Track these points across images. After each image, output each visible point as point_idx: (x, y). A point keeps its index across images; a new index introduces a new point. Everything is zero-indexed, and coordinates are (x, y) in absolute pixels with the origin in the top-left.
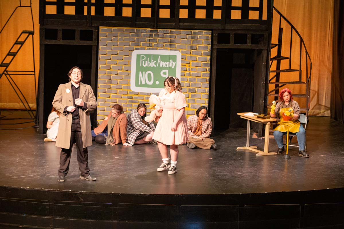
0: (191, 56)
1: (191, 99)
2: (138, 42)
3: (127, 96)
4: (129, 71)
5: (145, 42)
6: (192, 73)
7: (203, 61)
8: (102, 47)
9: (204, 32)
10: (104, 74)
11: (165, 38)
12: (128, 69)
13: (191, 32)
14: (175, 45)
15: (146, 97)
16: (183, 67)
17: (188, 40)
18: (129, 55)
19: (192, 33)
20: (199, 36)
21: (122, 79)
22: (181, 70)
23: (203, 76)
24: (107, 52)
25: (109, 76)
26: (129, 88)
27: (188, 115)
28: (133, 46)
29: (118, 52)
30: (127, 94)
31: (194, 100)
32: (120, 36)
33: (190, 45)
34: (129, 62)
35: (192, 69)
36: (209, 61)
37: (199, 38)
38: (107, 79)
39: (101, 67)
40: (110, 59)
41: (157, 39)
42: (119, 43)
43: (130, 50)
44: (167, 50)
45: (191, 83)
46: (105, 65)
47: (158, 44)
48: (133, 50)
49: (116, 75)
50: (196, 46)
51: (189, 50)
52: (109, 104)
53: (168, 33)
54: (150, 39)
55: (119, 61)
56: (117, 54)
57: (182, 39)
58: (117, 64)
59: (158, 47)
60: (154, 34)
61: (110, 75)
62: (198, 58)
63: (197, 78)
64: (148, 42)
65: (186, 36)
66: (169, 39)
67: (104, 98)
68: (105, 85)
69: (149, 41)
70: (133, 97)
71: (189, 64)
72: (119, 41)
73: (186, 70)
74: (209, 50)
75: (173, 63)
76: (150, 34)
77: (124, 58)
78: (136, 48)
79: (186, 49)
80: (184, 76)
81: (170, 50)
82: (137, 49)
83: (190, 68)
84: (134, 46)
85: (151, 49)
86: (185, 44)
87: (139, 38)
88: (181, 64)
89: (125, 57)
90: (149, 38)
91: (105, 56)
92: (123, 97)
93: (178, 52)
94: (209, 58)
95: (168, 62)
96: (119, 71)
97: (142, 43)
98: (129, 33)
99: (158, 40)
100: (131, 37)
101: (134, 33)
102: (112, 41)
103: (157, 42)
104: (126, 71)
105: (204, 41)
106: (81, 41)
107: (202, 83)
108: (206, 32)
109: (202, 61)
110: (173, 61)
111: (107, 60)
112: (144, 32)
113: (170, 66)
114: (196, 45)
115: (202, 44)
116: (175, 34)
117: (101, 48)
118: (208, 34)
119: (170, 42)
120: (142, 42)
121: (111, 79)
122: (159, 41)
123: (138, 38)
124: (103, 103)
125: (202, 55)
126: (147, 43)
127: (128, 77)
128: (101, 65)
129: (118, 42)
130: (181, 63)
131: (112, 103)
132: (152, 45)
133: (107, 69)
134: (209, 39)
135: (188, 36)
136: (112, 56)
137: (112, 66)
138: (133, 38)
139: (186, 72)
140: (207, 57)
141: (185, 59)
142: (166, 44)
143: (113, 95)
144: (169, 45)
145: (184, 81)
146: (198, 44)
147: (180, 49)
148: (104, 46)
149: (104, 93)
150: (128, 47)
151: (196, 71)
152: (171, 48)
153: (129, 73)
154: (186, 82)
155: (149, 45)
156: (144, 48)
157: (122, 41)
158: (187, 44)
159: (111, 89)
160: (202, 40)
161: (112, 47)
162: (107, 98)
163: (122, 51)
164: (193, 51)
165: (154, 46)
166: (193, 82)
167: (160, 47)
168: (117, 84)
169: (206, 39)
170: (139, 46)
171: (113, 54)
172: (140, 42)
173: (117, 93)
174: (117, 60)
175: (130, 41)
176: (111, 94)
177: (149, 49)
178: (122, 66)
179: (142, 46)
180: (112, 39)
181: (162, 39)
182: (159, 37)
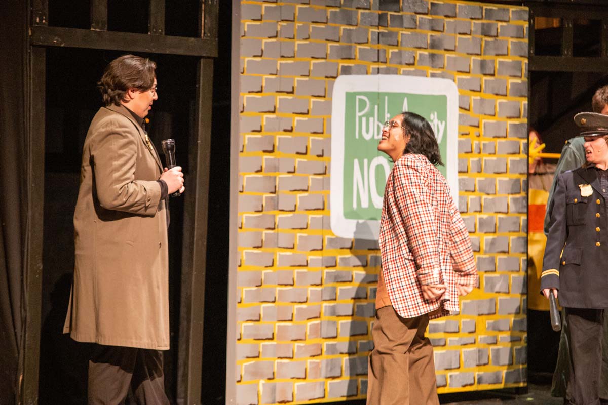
0: (482, 100)
1: (484, 256)
2: (349, 44)
3: (320, 257)
4: (325, 157)
5: (367, 43)
6: (485, 160)
7: (510, 118)
8: (248, 62)
9: (513, 11)
10: (258, 171)
11: (418, 30)
12: (323, 151)
13: (482, 8)
14: (442, 56)
15: (372, 257)
16: (463, 139)
17: (473, 38)
18: (325, 95)
19: (484, 14)
20: (500, 24)
21: (307, 191)
22: (459, 153)
23: (510, 172)
24: (264, 84)
25: (270, 177)
26: (325, 224)
27: (479, 315)
28: (334, 61)
29: (296, 85)
30: (322, 250)
31: (492, 260)
32: (300, 21)
33: (479, 58)
35: (484, 145)
36: (524, 117)
37: (499, 31)
38: (266, 192)
39: (246, 142)
40: (274, 112)
41: (397, 33)
42: (296, 48)
43: (329, 75)
44: (424, 74)
45: (484, 197)
46: (258, 136)
47: (400, 54)
48: (335, 76)
49: (290, 175)
50: (493, 61)
51: (476, 77)
52: (272, 291)
53: (426, 11)
54: (379, 33)
55: (297, 118)
56: (292, 92)
57: (460, 34)
58: (291, 131)
59: (400, 63)
60: (390, 13)
61: (272, 174)
62: (500, 103)
63: (499, 178)
64: (376, 47)
65: (470, 23)
66: (430, 33)
67: (257, 268)
68: (260, 214)
69: (379, 43)
70: (338, 261)
71: (478, 127)
72: (299, 40)
73: (472, 152)
74: (525, 76)
76: (380, 12)
77: (311, 107)
78: (343, 67)
79: (469, 73)
80: (467, 172)
81: (433, 75)
82: (346, 71)
83: (479, 143)
84: (340, 61)
85: (382, 74)
86: (468, 54)
87: (351, 28)
88: (459, 129)
89: (314, 102)
90: (377, 31)
91: (258, 99)
92: (311, 259)
94: (524, 105)
96: (299, 160)
97: (358, 46)
98: (323, 7)
99: (400, 40)
100: (330, 24)
101: (338, 10)
102: (276, 37)
103: (397, 45)
104: (319, 156)
105: (512, 42)
106: (170, 39)
107: (510, 196)
108: (516, 11)
109: (508, 118)
111: (266, 116)
112: (365, 4)
114: (494, 57)
115: (507, 55)
116: (443, 17)
117: (246, 66)
118: (520, 18)
119: (434, 45)
120: (359, 44)
121: (274, 193)
122: (404, 43)
123: (348, 27)
124: (256, 288)
125: (508, 94)
126: (371, 49)
127: (323, 179)
128: (247, 136)
129: (294, 44)
130: (460, 124)
131: (279, 288)
132: (387, 56)
133: (265, 151)
134: (523, 38)
135: (474, 23)
136: (280, 100)
137: (279, 138)
138: (335, 28)
139: (471, 159)
140: (519, 102)
141: (469, 110)
142: (420, 55)
143: (282, 253)
144: (428, 56)
145: (466, 191)
146: (497, 55)
147: (455, 73)
148: (255, 56)
149: (258, 247)
150: (321, 63)
151: (495, 154)
152: (433, 67)
153: (326, 167)
154: (471, 197)
155: (376, 56)
156: (365, 66)
157: (306, 39)
158: (472, 54)
159: (276, 230)
160: (507, 41)
161: (278, 64)
162: (266, 267)
163: (307, 79)
164: (486, 81)
165: (391, 59)
166: (488, 194)
167: (407, 64)
168: (294, 211)
169: (517, 38)
170: (353, 59)
171: (282, 90)
172: (353, 44)
173: (293, 248)
174: (294, 113)
175: (327, 40)
176: (278, 253)
177: (378, 71)
178: (307, 139)
179: (359, 59)
180: (279, 28)
181: (410, 33)
182: (402, 27)
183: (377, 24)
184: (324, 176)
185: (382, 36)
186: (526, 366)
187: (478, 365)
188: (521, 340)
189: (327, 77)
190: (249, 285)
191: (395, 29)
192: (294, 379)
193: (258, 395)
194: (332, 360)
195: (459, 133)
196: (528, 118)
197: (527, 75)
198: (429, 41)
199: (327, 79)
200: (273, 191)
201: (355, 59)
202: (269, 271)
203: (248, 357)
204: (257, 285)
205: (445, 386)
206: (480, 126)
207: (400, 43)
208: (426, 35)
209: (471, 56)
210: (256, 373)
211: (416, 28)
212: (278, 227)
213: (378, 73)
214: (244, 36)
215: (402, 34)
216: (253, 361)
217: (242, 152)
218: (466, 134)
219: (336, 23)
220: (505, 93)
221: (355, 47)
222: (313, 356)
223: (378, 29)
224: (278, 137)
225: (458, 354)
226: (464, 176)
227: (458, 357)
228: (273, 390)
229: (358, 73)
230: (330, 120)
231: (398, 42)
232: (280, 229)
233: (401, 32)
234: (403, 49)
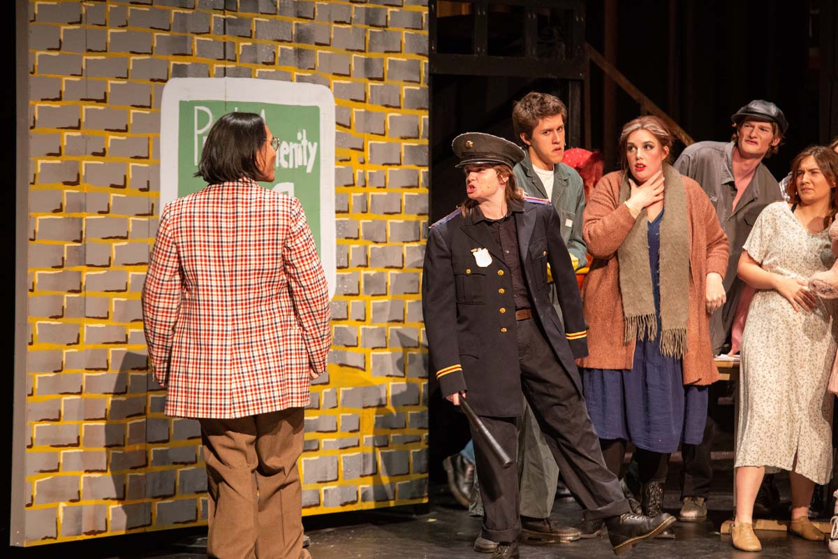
0: (367, 112)
1: (371, 327)
2: (182, 34)
4: (151, 192)
5: (209, 33)
6: (372, 196)
7: (405, 138)
8: (40, 56)
10: (56, 211)
11: (278, 17)
12: (148, 182)
14: (313, 52)
16: (342, 166)
17: (354, 27)
18: (151, 105)
20: (390, 9)
21: (126, 238)
22: (336, 186)
23: (406, 213)
24: (64, 89)
25: (73, 218)
27: (364, 408)
28: (164, 57)
29: (109, 90)
31: (382, 332)
33: (362, 56)
34: (151, 143)
35: (371, 174)
36: (424, 136)
37: (389, 18)
38: (67, 240)
39: (39, 170)
40: (78, 128)
41: (251, 20)
42: (109, 39)
43: (155, 77)
44: (287, 77)
45: (372, 245)
46: (57, 161)
47: (254, 48)
48: (165, 78)
49: (102, 216)
50: (382, 60)
51: (359, 82)
52: (77, 378)
54: (225, 20)
55: (112, 136)
56: (104, 101)
57: (336, 22)
58: (103, 154)
59: (255, 62)
61: (76, 215)
62: (391, 117)
63: (391, 220)
64: (221, 38)
65: (350, 7)
66: (296, 21)
67: (55, 346)
68: (60, 271)
69: (225, 33)
71: (362, 150)
72: (112, 27)
73: (354, 185)
74: (424, 82)
75: (310, 143)
77: (131, 122)
78: (175, 65)
79: (349, 76)
80: (348, 212)
81: (300, 79)
82: (180, 72)
83: (364, 173)
84: (171, 57)
85: (230, 77)
86: (347, 50)
87: (186, 12)
88: (336, 153)
89: (135, 115)
90: (222, 16)
91: (55, 110)
92: (132, 333)
93: (324, 88)
94: (425, 120)
95: (291, 143)
96: (114, 195)
97: (197, 38)
99: (254, 30)
100: (156, 6)
102: (80, 22)
103: (250, 37)
104: (142, 190)
105: (406, 34)
107: (406, 245)
109: (402, 138)
110: (309, 139)
111: (67, 133)
113: (301, 164)
114: (382, 55)
115: (401, 52)
118: (417, 2)
119: (301, 37)
120: (197, 34)
121: (80, 241)
122: (260, 34)
123: (181, 11)
124: (54, 374)
125: (402, 106)
126: (214, 41)
127: (149, 221)
128: (40, 162)
129: (106, 32)
130: (337, 146)
131: (86, 374)
132: (236, 52)
133: (66, 183)
134: (422, 29)
135: (356, 8)
136: (86, 110)
137: (86, 164)
138: (164, 11)
139: (353, 194)
140: (417, 116)
141: (349, 127)
142: (282, 50)
143: (90, 325)
144: (293, 53)
145: (346, 238)
146: (386, 52)
147: (331, 76)
148: (50, 49)
149: (57, 317)
150: (146, 60)
151: (384, 187)
152: (300, 68)
153: (153, 205)
154: (354, 245)
155: (222, 52)
156: (207, 65)
157: (123, 26)
158: (353, 50)
159: (83, 293)
160: (400, 33)
161: (84, 61)
162: (69, 344)
163: (124, 82)
164: (372, 86)
165: (241, 55)
166: (377, 242)
167: (264, 63)
168: (109, 266)
169: (413, 29)
170: (189, 55)
171: (89, 97)
172: (189, 35)
173: (106, 318)
174: (106, 130)
175: (152, 28)
176: (85, 325)
177: (225, 73)
178: (126, 165)
179: (197, 56)
180: (84, 11)
181: (268, 20)
182: (257, 12)
183: (222, 7)
184: (151, 217)
185: (230, 24)
186: (427, 475)
187: (362, 476)
188: (420, 440)
189: (152, 80)
190: (45, 369)
191: (249, 15)
192: (109, 500)
193: (57, 523)
194: (162, 472)
195: (336, 158)
196: (429, 138)
197: (427, 81)
198: (294, 33)
199: (153, 83)
200: (78, 238)
201: (192, 55)
202: (73, 350)
203: (42, 471)
204: (57, 369)
205: (318, 505)
206: (365, 148)
207: (254, 34)
208: (290, 24)
209: (350, 52)
210: (53, 494)
211: (275, 14)
212: (85, 290)
213: (225, 75)
214: (34, 21)
215: (256, 21)
216: (49, 477)
217: (33, 183)
218: (346, 160)
219: (164, 5)
220: (397, 105)
221: (193, 38)
222: (135, 468)
223: (224, 14)
224: (84, 162)
225: (335, 461)
226: (344, 218)
227: (335, 465)
228: (78, 516)
229: (197, 75)
230: (157, 140)
231: (251, 31)
232: (87, 291)
233: (255, 19)
234: (258, 41)
